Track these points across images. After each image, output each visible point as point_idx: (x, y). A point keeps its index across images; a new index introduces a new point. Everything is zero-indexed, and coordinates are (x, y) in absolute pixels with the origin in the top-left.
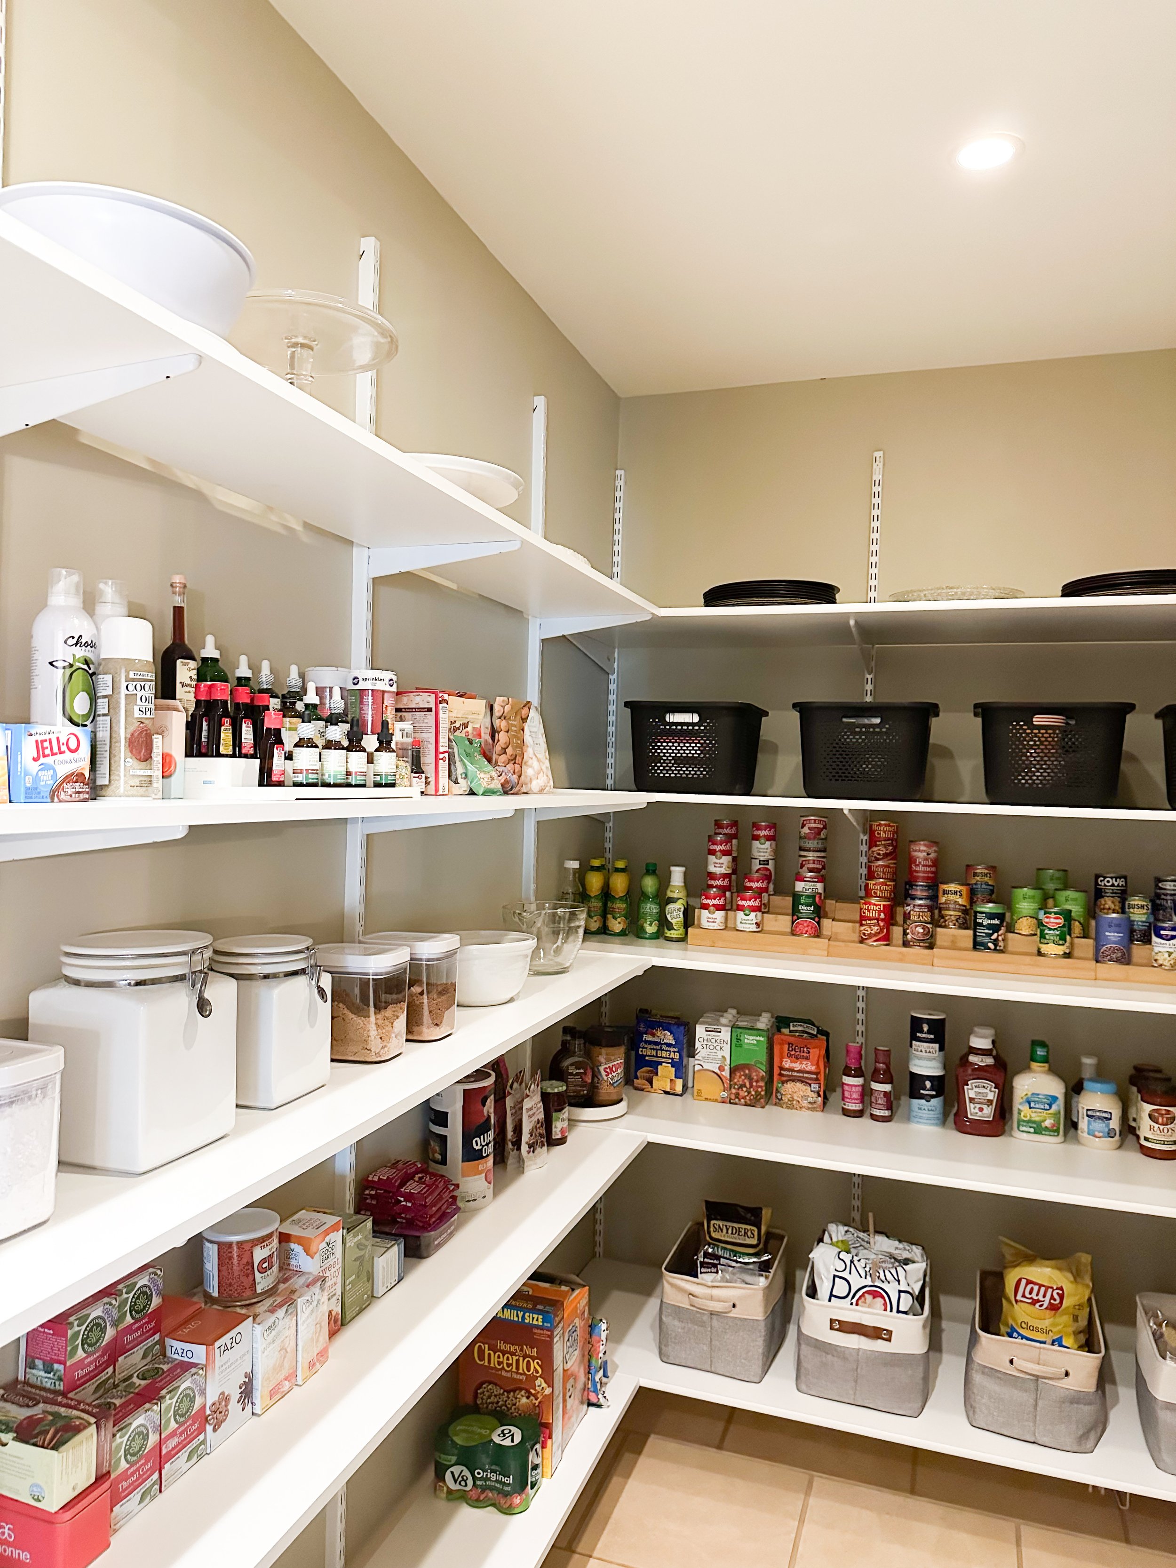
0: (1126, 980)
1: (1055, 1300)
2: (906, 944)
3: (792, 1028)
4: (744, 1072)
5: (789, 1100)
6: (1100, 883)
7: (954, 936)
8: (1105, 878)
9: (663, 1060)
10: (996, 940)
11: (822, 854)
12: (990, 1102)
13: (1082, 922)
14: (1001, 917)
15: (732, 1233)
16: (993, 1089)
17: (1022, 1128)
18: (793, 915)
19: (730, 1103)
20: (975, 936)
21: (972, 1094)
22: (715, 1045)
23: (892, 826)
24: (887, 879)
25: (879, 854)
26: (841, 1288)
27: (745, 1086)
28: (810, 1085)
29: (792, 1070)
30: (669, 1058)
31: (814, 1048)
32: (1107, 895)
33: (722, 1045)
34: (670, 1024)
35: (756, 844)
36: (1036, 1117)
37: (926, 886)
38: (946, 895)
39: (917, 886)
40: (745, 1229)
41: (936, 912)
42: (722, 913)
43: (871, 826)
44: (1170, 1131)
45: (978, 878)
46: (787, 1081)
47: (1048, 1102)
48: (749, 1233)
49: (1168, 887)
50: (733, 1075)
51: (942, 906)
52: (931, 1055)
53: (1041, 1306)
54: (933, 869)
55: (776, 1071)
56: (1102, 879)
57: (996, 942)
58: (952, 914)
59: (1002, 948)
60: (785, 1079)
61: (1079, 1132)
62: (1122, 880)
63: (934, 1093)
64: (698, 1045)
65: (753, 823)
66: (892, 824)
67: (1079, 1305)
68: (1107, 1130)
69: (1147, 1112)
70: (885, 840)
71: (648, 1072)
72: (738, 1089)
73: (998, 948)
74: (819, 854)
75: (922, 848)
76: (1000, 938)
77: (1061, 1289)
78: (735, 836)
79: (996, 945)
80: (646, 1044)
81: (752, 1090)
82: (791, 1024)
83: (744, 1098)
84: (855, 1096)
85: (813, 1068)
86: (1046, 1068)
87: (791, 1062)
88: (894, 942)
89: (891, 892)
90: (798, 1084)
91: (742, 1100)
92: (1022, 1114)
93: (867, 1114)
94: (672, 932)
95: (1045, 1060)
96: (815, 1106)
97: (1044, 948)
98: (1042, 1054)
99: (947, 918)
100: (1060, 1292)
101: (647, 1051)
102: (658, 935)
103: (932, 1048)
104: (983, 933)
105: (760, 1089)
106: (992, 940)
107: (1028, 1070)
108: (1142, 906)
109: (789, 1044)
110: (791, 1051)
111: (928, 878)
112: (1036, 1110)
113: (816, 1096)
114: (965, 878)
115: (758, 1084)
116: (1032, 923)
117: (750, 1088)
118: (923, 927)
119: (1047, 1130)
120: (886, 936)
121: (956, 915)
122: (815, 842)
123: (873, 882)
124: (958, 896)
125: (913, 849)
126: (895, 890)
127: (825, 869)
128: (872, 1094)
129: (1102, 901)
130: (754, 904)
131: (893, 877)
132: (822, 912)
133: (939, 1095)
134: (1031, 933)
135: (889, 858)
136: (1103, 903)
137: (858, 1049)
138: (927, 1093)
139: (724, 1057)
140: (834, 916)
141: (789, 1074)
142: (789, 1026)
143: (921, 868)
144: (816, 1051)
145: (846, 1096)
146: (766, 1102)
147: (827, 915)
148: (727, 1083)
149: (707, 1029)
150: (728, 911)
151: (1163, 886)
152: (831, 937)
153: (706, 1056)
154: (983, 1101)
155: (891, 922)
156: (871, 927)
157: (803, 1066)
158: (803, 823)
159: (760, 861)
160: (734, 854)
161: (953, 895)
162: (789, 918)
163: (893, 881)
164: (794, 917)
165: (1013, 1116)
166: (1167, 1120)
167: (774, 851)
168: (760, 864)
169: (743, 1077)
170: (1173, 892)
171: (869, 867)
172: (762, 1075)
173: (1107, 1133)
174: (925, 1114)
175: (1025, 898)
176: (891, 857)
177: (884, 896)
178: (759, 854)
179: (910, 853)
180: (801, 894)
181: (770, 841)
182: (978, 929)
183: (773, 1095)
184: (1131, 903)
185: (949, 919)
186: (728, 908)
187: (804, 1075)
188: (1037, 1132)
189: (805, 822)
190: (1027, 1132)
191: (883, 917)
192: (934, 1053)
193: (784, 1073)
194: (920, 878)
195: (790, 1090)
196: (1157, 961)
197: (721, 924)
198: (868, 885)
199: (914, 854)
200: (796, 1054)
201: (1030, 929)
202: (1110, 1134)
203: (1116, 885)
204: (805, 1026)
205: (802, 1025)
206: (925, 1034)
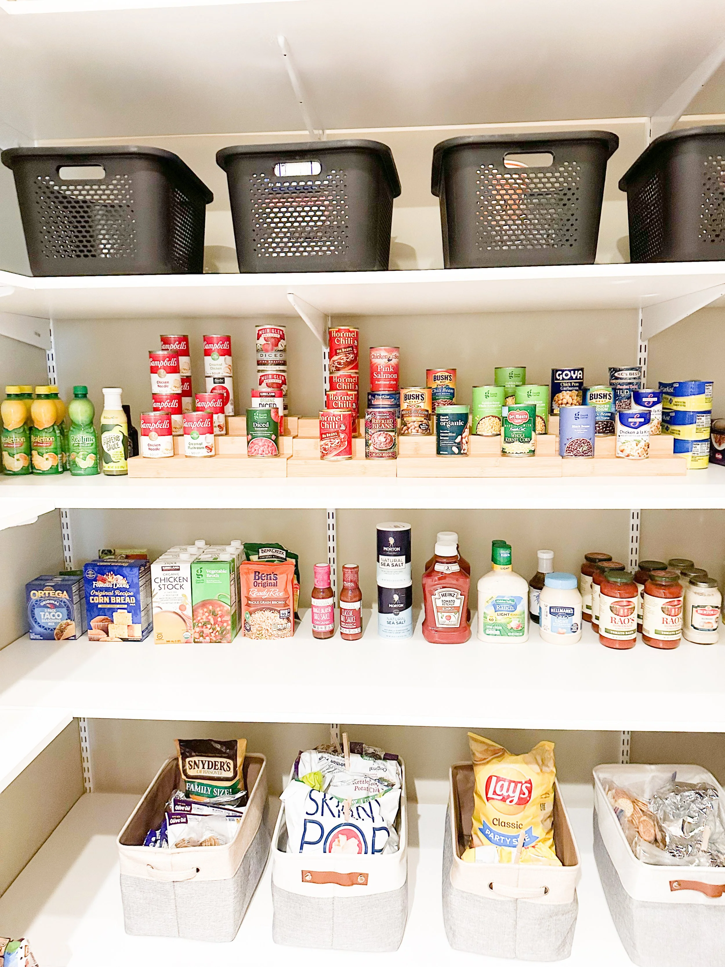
0: (592, 474)
1: (524, 794)
2: (368, 455)
3: (261, 554)
4: (208, 608)
5: (257, 630)
6: (558, 378)
7: (416, 443)
8: (563, 371)
9: (118, 606)
10: (460, 443)
11: (282, 368)
12: (456, 609)
13: (544, 417)
14: (464, 417)
15: (208, 768)
16: (459, 596)
17: (488, 632)
18: (248, 435)
19: (195, 642)
20: (438, 440)
21: (439, 603)
22: (174, 584)
23: (351, 332)
24: (347, 389)
25: (339, 364)
26: (313, 833)
27: (209, 622)
28: (279, 612)
29: (260, 599)
30: (125, 604)
31: (281, 573)
32: (565, 389)
33: (182, 583)
34: (122, 566)
35: (207, 359)
36: (501, 620)
37: (388, 395)
38: (408, 401)
39: (379, 395)
40: (221, 762)
41: (399, 419)
42: (168, 439)
43: (330, 333)
44: (630, 621)
45: (438, 382)
46: (254, 611)
47: (512, 603)
48: (225, 767)
49: (624, 376)
50: (195, 613)
51: (404, 413)
52: (398, 567)
53: (511, 802)
54: (395, 376)
55: (244, 601)
56: (560, 372)
57: (459, 446)
58: (414, 420)
59: (465, 451)
60: (252, 609)
61: (542, 629)
62: (580, 372)
63: (402, 605)
64: (155, 586)
65: (204, 336)
66: (351, 330)
67: (546, 794)
68: (569, 626)
69: (609, 605)
70: (344, 348)
71: (102, 621)
72: (202, 627)
73: (462, 452)
74: (277, 368)
75: (383, 353)
76: (464, 441)
77: (530, 782)
78: (185, 353)
79: (460, 449)
80: (97, 591)
81: (217, 625)
82: (260, 550)
83: (209, 635)
84: (325, 617)
85: (281, 594)
86: (510, 570)
87: (258, 591)
88: (358, 455)
89: (353, 402)
90: (268, 613)
91: (207, 638)
92: (489, 618)
93: (337, 634)
94: (111, 464)
95: (509, 562)
96: (285, 632)
97: (509, 448)
98: (506, 555)
99: (409, 425)
100: (529, 785)
101: (98, 599)
102: (97, 470)
103: (399, 561)
104: (447, 436)
105: (225, 624)
106: (455, 443)
107: (491, 573)
108: (604, 396)
109: (255, 572)
110: (258, 579)
111: (390, 386)
112: (501, 612)
113: (285, 621)
114: (427, 383)
115: (223, 619)
116: (495, 422)
117: (215, 624)
118: (384, 435)
119: (512, 631)
120: (348, 449)
121: (418, 421)
122: (273, 354)
123: (334, 392)
124: (420, 401)
125: (374, 355)
126: (358, 400)
127: (284, 382)
128: (341, 614)
129: (560, 395)
130: (205, 426)
131: (355, 387)
132: (280, 430)
133: (407, 607)
134: (495, 433)
135: (351, 367)
136: (561, 398)
137: (326, 569)
138: (395, 606)
139: (184, 596)
140: (294, 433)
141: (258, 603)
142: (259, 552)
143: (382, 376)
144: (284, 576)
145: (316, 617)
146: (234, 636)
147: (286, 433)
148: (190, 622)
149: (163, 568)
150: (174, 436)
151: (619, 376)
152: (292, 456)
153: (165, 597)
154: (450, 608)
155: (353, 434)
156: (332, 440)
157: (271, 593)
158: (258, 334)
159: (214, 379)
160: (184, 371)
161: (415, 400)
162: (245, 439)
163: (355, 391)
164: (250, 437)
165: (479, 620)
166: (628, 611)
167: (230, 367)
168: (214, 383)
169: (207, 614)
170: (629, 381)
171: (331, 378)
172: (228, 609)
173: (570, 629)
174: (395, 627)
175: (487, 396)
176: (352, 366)
177: (345, 406)
178: (214, 371)
179: (371, 360)
180: (257, 410)
181: (224, 356)
182: (442, 433)
183: (241, 627)
184: (593, 393)
185: (411, 426)
186: (173, 433)
187: (273, 602)
188: (502, 634)
189: (260, 333)
190: (492, 635)
191: (344, 428)
192: (401, 565)
193: (252, 603)
194: (382, 386)
195: (258, 619)
196: (622, 451)
197: (168, 451)
198: (328, 396)
199: (375, 361)
200: (263, 582)
201: (493, 429)
202: (572, 629)
203: (574, 378)
204: (274, 551)
205: (270, 550)
206: (391, 547)
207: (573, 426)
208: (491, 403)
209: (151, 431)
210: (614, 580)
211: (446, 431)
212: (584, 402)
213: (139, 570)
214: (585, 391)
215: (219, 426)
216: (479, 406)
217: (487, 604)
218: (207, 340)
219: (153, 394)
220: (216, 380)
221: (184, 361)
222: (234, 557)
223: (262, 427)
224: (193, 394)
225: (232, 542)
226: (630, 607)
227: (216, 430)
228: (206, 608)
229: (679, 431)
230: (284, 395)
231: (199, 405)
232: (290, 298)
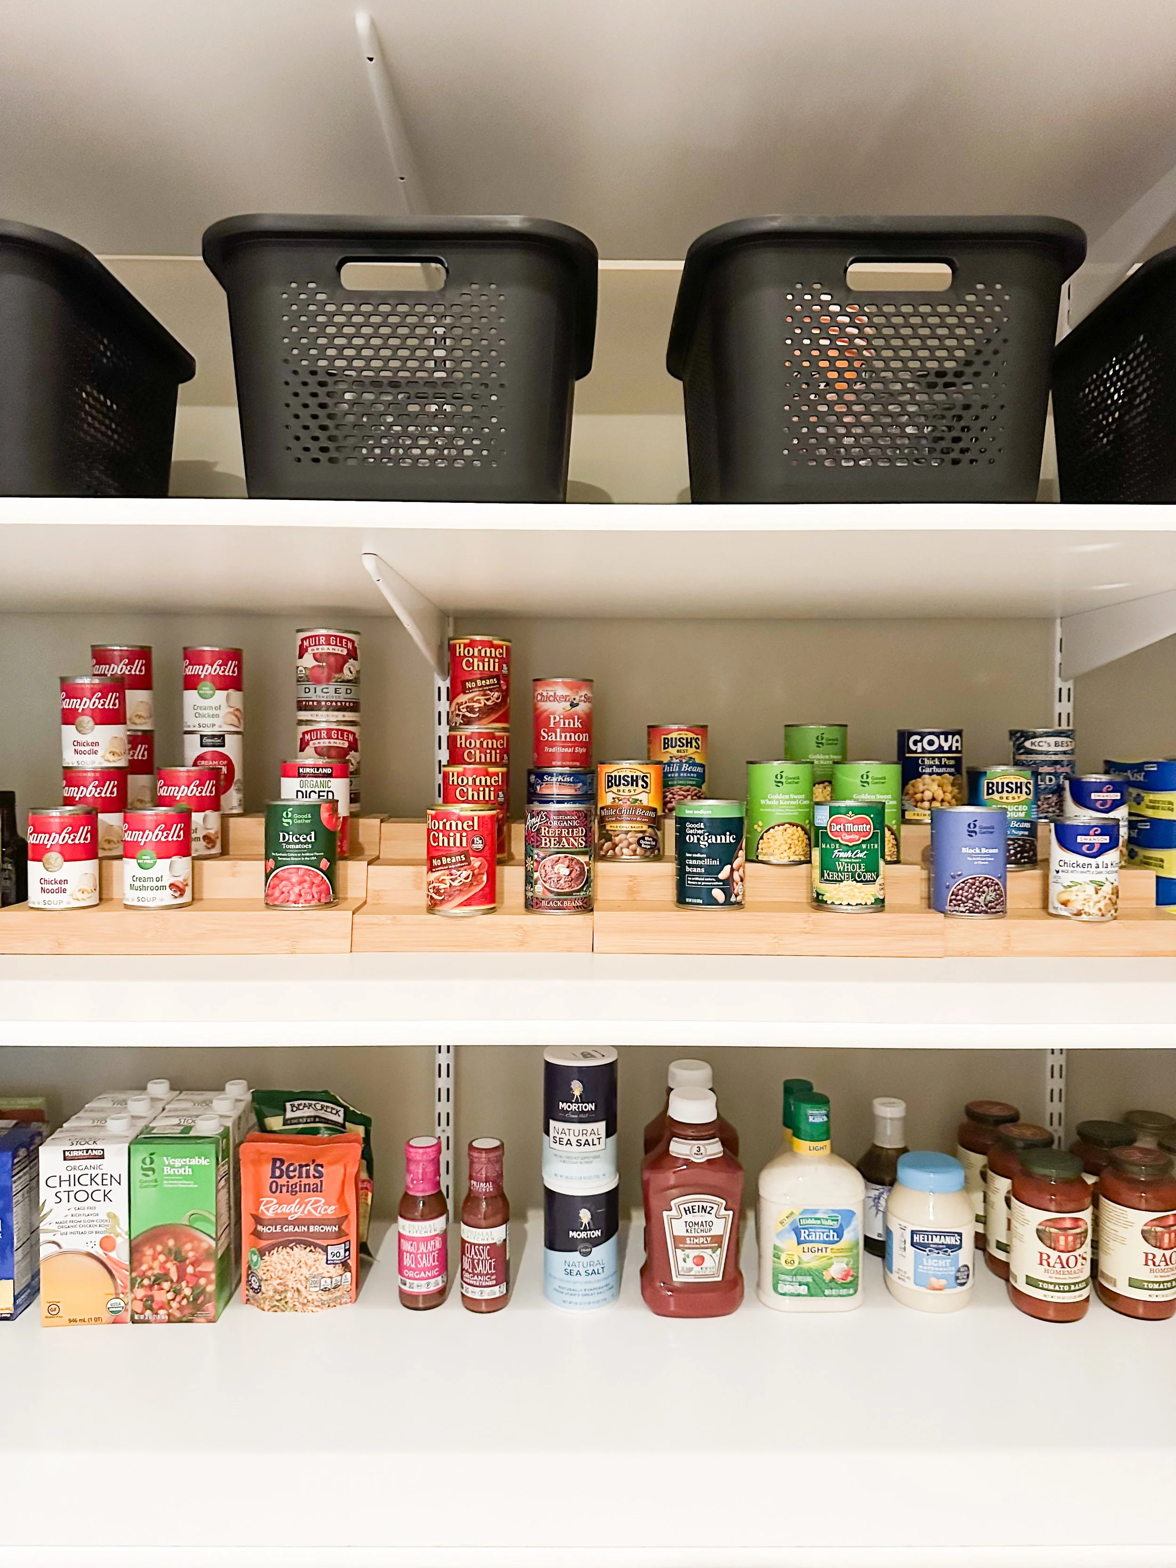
0: (1007, 951)
2: (531, 905)
3: (289, 1115)
4: (165, 1245)
5: (276, 1291)
6: (913, 748)
7: (633, 878)
8: (923, 735)
10: (729, 881)
11: (349, 716)
12: (718, 1239)
13: (895, 828)
14: (735, 826)
16: (723, 1212)
17: (782, 1288)
18: (267, 859)
19: (134, 1321)
20: (681, 873)
21: (680, 1228)
22: (90, 1189)
23: (497, 647)
24: (486, 763)
25: (471, 710)
27: (164, 1276)
28: (325, 1250)
29: (283, 1221)
31: (332, 1164)
32: (928, 770)
33: (107, 1189)
35: (191, 697)
36: (811, 1261)
37: (570, 775)
38: (614, 789)
39: (551, 775)
41: (596, 826)
42: (89, 867)
43: (452, 648)
44: (1080, 1260)
45: (673, 751)
46: (270, 1249)
47: (836, 1225)
49: (1045, 748)
50: (136, 1256)
51: (606, 812)
52: (592, 1148)
54: (584, 737)
55: (247, 1224)
56: (918, 738)
57: (727, 886)
58: (627, 829)
59: (739, 898)
60: (264, 1243)
61: (894, 1274)
62: (957, 737)
63: (598, 1233)
64: (45, 1194)
65: (185, 649)
66: (496, 642)
68: (952, 1271)
69: (1033, 1227)
70: (482, 679)
72: (151, 1287)
73: (733, 899)
74: (340, 716)
75: (561, 691)
76: (736, 876)
78: (143, 682)
79: (728, 893)
81: (184, 1284)
82: (288, 1105)
83: (166, 1305)
84: (427, 1262)
85: (331, 1210)
86: (827, 1151)
87: (280, 1204)
88: (506, 902)
89: (498, 789)
90: (299, 1252)
91: (162, 1312)
92: (783, 1257)
93: (454, 1296)
95: (825, 1133)
96: (338, 1294)
97: (830, 892)
98: (818, 1120)
99: (617, 839)
103: (593, 1132)
104: (700, 866)
105: (203, 1281)
106: (718, 880)
107: (786, 1157)
108: (1017, 787)
109: (275, 1160)
110: (280, 1177)
111: (574, 757)
112: (810, 1245)
113: (339, 1269)
114: (649, 751)
115: (199, 1269)
116: (795, 837)
117: (180, 1280)
118: (567, 862)
119: (833, 1284)
120: (487, 890)
121: (636, 832)
122: (332, 689)
123: (460, 769)
124: (640, 789)
125: (542, 695)
126: (507, 784)
127: (353, 746)
128: (463, 1253)
129: (920, 784)
130: (170, 839)
131: (502, 758)
132: (341, 847)
133: (606, 1237)
134: (796, 858)
135: (494, 717)
136: (921, 788)
137: (431, 1153)
138: (583, 1235)
139: (112, 1216)
140: (370, 852)
141: (278, 1230)
142: (285, 1110)
143: (558, 736)
144: (339, 1170)
145: (407, 1261)
146: (222, 1305)
147: (355, 851)
148: (122, 1276)
149: (67, 1154)
150: (101, 859)
151: (1033, 748)
152: (365, 903)
153: (70, 1218)
154: (702, 1240)
155: (499, 856)
156: (454, 871)
157: (309, 1207)
158: (301, 646)
159: (202, 737)
160: (137, 721)
161: (630, 787)
162: (259, 867)
163: (502, 766)
164: (271, 863)
165: (763, 1261)
166: (1074, 1241)
167: (237, 713)
168: (202, 746)
169: (162, 1258)
170: (1054, 758)
171: (452, 740)
172: (210, 1247)
173: (953, 1279)
174: (580, 1283)
175: (778, 783)
176: (497, 716)
177: (481, 798)
178: (202, 721)
179: (535, 705)
180: (289, 806)
181: (226, 689)
182: (689, 858)
183: (240, 1280)
184: (994, 781)
185: (621, 841)
186: (101, 854)
187: (312, 1229)
188: (813, 1292)
189: (306, 643)
190: (792, 1295)
191: (480, 846)
192: (596, 1142)
193: (265, 1230)
194: (559, 757)
195: (279, 1266)
196: (1065, 904)
197: (86, 895)
198: (446, 776)
199: (545, 706)
200: (292, 1182)
201: (793, 850)
202: (957, 1278)
203: (946, 749)
204: (318, 1107)
205: (310, 1105)
206: (577, 1102)
207: (964, 850)
208: (787, 797)
209: (49, 850)
210: (1046, 1172)
211: (699, 855)
212: (973, 799)
213: (14, 1158)
214: (975, 777)
215: (205, 837)
216: (763, 802)
217: (781, 1228)
218: (193, 657)
219: (65, 768)
220: (206, 741)
221: (137, 699)
222: (229, 1123)
223: (300, 843)
224: (155, 771)
225: (228, 1086)
226: (1078, 1231)
227: (198, 847)
228: (161, 1243)
229: (1162, 861)
230: (352, 773)
231: (163, 792)
232: (369, 564)
